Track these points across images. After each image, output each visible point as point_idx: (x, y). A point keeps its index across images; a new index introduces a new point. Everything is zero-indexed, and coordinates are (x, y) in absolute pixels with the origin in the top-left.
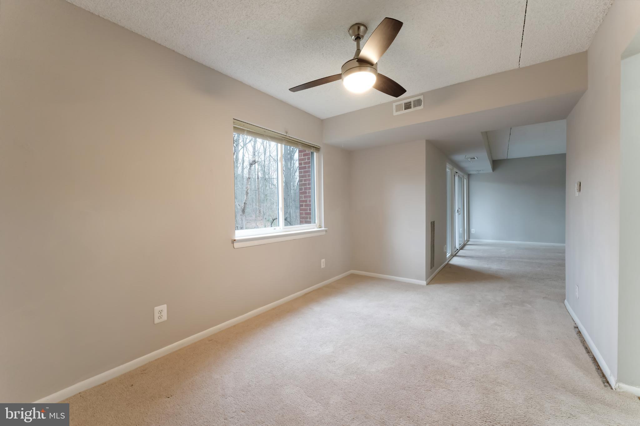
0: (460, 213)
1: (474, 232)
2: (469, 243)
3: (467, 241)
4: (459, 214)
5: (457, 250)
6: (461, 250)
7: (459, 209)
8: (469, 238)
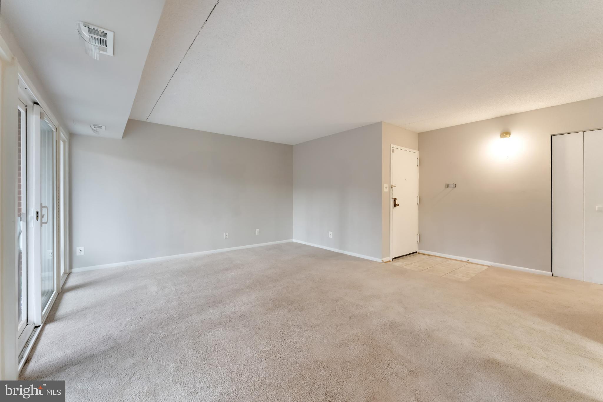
0: (44, 220)
1: (83, 254)
2: (71, 282)
3: (66, 275)
4: (42, 223)
5: (36, 327)
6: (49, 327)
7: (42, 207)
8: (71, 267)
